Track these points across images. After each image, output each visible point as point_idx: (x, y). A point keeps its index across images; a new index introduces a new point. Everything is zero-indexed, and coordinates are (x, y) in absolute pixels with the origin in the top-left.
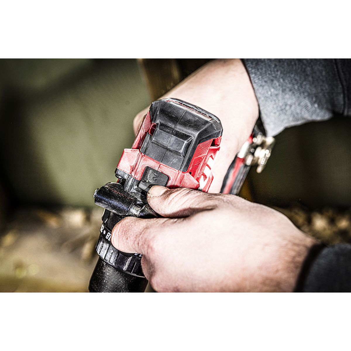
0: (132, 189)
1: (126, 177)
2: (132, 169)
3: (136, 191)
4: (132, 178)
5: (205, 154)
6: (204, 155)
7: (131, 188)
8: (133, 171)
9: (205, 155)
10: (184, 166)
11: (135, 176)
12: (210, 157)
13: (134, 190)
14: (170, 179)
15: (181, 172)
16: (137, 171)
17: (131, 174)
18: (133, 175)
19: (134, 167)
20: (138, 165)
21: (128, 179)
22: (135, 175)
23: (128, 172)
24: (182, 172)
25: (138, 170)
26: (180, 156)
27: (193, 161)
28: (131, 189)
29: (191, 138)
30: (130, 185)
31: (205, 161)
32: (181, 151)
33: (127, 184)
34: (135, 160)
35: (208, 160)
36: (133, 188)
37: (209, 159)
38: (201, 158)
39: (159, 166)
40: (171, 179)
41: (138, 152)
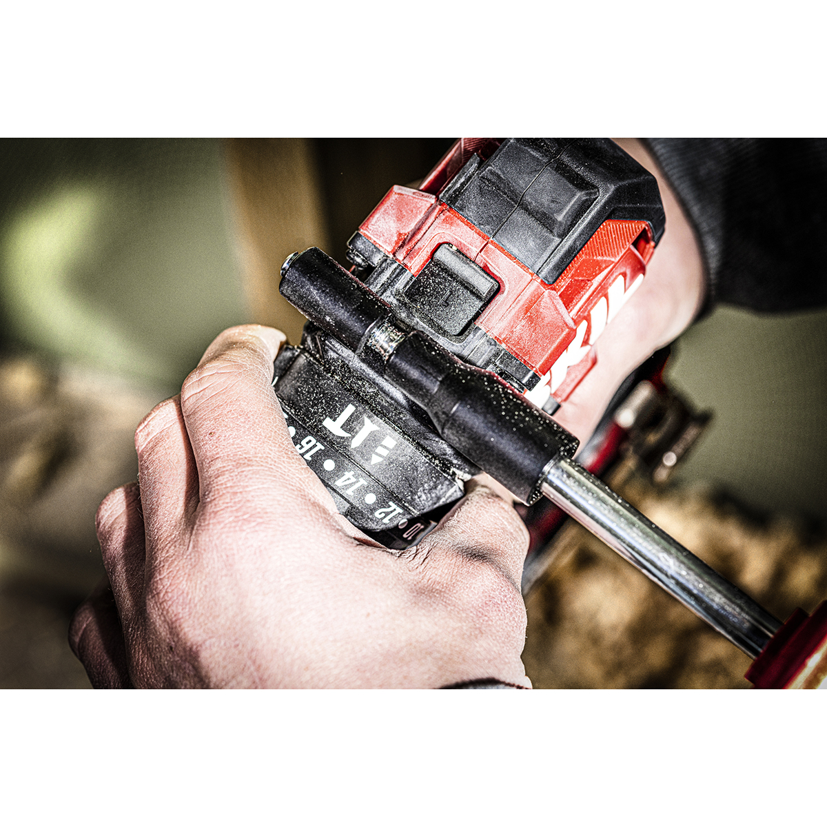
0: (388, 292)
1: (376, 260)
2: (401, 243)
3: (397, 300)
4: (395, 266)
5: (613, 259)
6: (608, 259)
7: (385, 291)
8: (402, 246)
9: (613, 262)
10: (551, 266)
11: (405, 261)
12: (621, 276)
13: (392, 297)
14: (503, 292)
15: (539, 281)
16: (416, 247)
17: (394, 254)
18: (401, 258)
19: (408, 238)
20: (422, 232)
21: (384, 265)
22: (405, 258)
23: (387, 248)
24: (542, 281)
25: (419, 244)
26: (551, 232)
27: (576, 264)
28: (383, 293)
29: (595, 193)
30: (382, 282)
31: (605, 278)
32: (560, 218)
33: (376, 279)
34: (418, 220)
35: (614, 281)
36: (391, 292)
37: (616, 281)
38: (598, 263)
39: (483, 245)
40: (506, 293)
41: (433, 201)
